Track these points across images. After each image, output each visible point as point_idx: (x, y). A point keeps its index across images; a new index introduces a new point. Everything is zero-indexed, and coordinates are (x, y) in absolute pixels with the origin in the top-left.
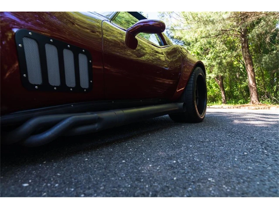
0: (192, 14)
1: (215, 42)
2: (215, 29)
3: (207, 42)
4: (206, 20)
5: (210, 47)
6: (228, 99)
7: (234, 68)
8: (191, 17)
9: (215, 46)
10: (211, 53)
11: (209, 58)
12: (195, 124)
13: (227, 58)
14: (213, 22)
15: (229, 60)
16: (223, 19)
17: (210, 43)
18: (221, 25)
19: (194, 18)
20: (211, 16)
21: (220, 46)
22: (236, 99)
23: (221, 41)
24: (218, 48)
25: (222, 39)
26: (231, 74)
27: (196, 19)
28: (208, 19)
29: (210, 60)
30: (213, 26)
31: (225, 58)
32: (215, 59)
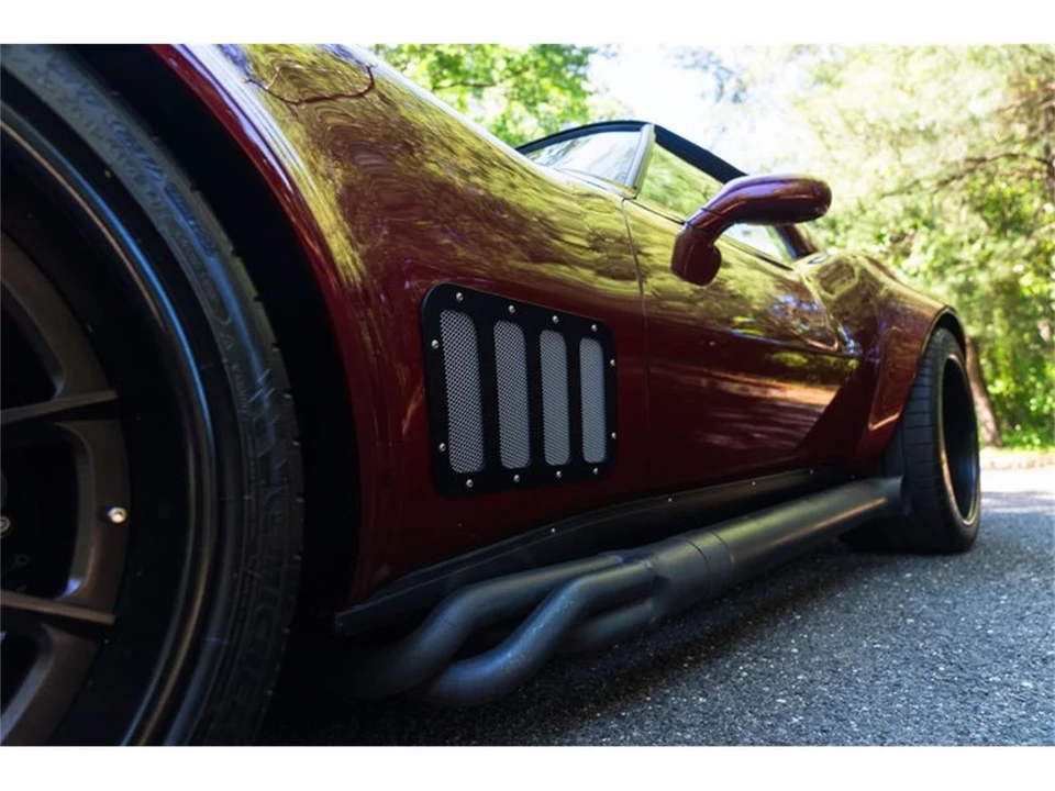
0: (842, 113)
1: (940, 206)
2: (939, 160)
3: (906, 209)
4: (903, 130)
5: (915, 227)
6: (1005, 425)
7: (1024, 301)
8: (838, 123)
9: (938, 221)
10: (924, 249)
11: (913, 271)
12: (952, 563)
13: (992, 264)
14: (929, 135)
15: (1002, 270)
16: (975, 121)
17: (915, 213)
18: (961, 139)
19: (850, 125)
20: (922, 112)
21: (960, 220)
22: (1043, 425)
23: (964, 202)
24: (950, 230)
25: (965, 194)
26: (1013, 326)
27: (860, 127)
28: (910, 127)
29: (920, 276)
30: (928, 148)
31: (982, 266)
32: (940, 272)
